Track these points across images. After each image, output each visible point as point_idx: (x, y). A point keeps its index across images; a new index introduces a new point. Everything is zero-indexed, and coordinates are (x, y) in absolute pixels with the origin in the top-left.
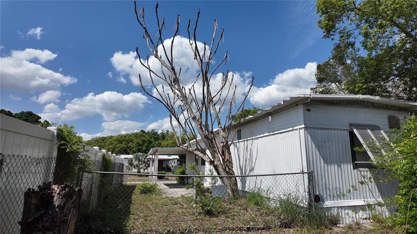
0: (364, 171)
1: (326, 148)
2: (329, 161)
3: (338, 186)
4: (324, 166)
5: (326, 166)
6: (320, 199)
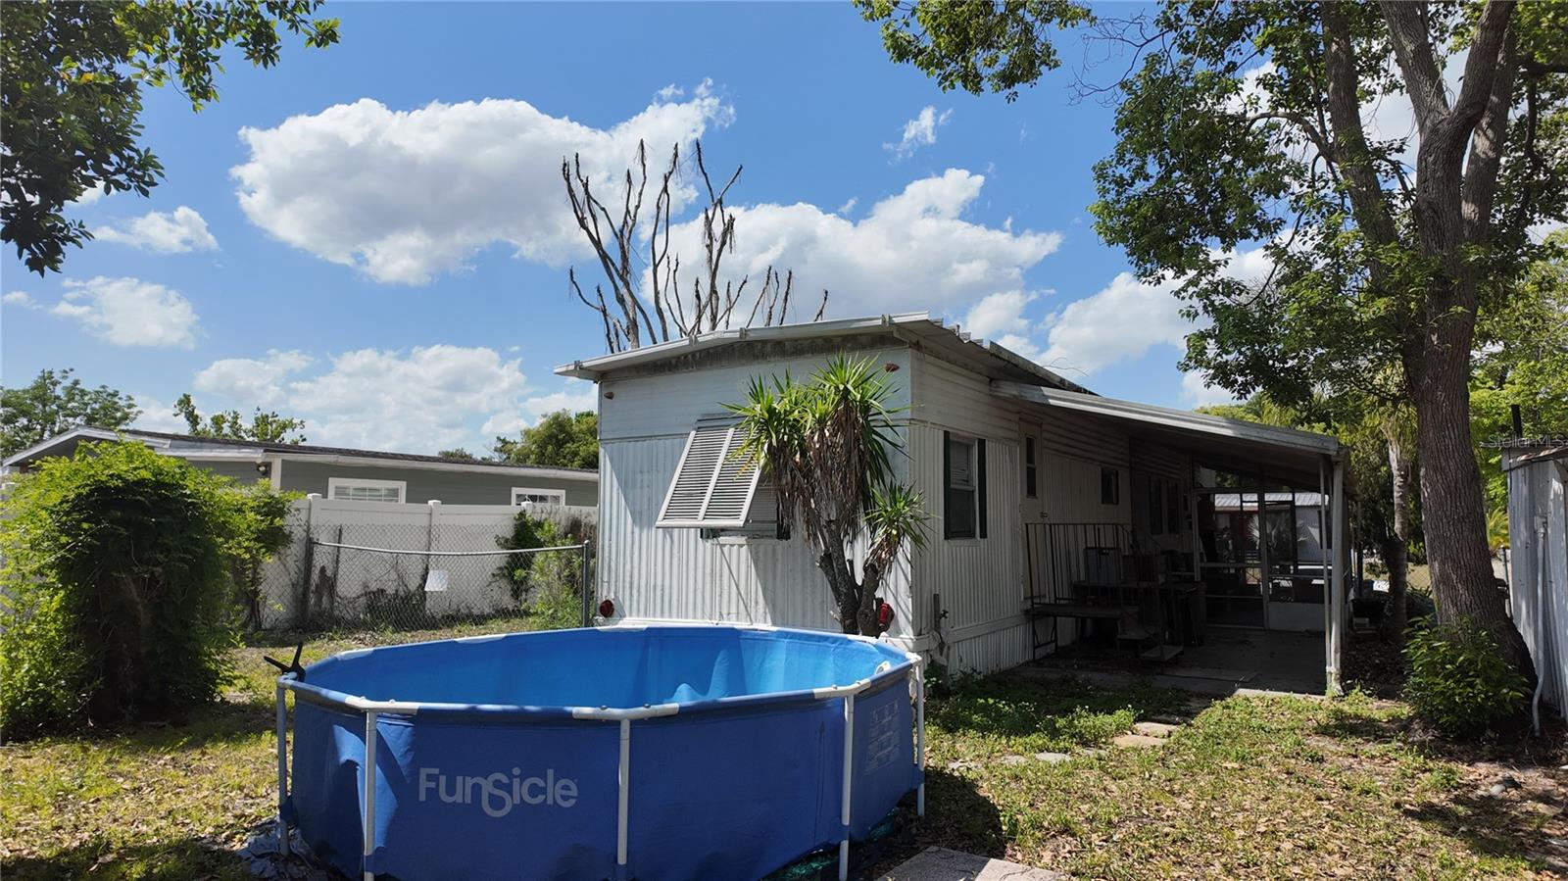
0: (732, 545)
1: (642, 488)
2: (645, 518)
3: (659, 583)
4: (633, 533)
5: (637, 530)
6: (613, 610)
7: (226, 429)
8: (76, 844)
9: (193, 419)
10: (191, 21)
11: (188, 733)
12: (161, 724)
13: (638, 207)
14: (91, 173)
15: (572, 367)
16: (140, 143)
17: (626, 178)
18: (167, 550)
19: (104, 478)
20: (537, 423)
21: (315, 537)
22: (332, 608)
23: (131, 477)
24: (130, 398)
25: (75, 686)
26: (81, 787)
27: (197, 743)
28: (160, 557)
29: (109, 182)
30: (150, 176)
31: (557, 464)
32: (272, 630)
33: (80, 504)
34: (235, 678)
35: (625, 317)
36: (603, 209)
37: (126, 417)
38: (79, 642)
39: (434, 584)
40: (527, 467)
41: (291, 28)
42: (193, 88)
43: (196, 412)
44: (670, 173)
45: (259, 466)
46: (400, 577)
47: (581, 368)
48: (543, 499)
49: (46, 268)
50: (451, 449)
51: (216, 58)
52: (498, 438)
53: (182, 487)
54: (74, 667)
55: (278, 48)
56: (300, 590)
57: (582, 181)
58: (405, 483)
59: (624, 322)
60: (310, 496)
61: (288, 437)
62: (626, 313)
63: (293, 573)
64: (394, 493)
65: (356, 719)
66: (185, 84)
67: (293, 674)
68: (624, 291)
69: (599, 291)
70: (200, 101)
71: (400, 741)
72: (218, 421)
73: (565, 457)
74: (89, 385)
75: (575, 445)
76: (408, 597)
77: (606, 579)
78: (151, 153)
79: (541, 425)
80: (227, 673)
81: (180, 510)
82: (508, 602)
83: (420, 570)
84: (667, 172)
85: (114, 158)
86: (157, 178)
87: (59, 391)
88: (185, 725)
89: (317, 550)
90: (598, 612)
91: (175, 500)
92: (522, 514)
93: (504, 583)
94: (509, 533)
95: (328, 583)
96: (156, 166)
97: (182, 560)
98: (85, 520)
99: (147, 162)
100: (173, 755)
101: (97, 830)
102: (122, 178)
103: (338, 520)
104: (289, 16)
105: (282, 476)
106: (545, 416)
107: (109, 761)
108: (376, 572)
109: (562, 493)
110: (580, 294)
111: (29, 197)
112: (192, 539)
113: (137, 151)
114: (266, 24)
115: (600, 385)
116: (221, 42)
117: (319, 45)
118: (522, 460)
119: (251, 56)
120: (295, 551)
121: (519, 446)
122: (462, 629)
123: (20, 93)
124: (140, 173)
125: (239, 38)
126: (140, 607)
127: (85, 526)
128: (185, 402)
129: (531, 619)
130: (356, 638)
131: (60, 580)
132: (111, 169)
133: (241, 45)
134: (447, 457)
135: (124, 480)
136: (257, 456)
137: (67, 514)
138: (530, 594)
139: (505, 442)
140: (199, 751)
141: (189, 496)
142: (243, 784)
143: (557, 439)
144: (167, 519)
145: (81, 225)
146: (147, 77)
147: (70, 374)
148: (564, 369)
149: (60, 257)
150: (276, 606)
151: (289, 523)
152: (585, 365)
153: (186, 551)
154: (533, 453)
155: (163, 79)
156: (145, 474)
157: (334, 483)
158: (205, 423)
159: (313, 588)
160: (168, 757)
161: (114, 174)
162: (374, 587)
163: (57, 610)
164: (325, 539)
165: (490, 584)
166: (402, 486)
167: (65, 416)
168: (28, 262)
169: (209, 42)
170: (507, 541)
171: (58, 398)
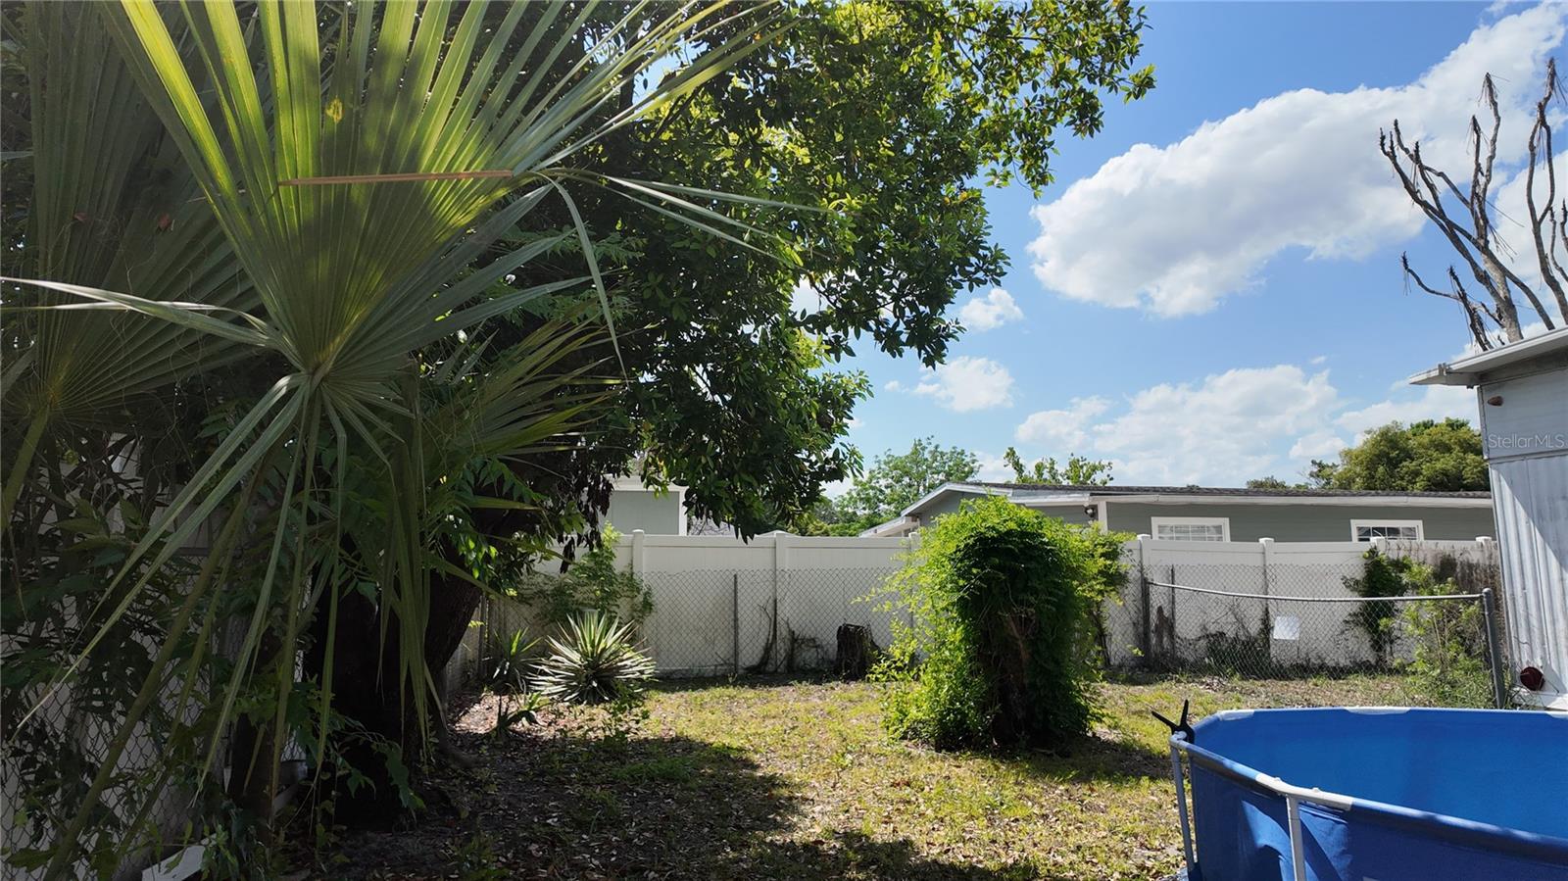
6: (1544, 681)
7: (1046, 475)
8: (1010, 861)
9: (1019, 467)
10: (1029, 118)
11: (1074, 766)
12: (1049, 752)
13: (1492, 158)
14: (959, 277)
15: (1436, 373)
16: (990, 242)
17: (1472, 126)
18: (1035, 592)
19: (983, 530)
20: (1359, 441)
21: (1149, 577)
22: (1173, 647)
23: (1003, 529)
24: (973, 455)
25: (982, 708)
26: (1002, 804)
27: (1084, 778)
28: (1032, 599)
29: (971, 281)
30: (1001, 268)
31: (1391, 488)
32: (1120, 667)
33: (969, 552)
34: (1103, 716)
35: (1491, 298)
36: (1441, 174)
37: (972, 471)
38: (979, 670)
39: (1282, 631)
40: (1354, 495)
41: (1110, 90)
42: (1033, 178)
43: (1021, 462)
44: (1547, 99)
45: (1087, 509)
46: (1239, 621)
47: (1449, 372)
48: (1394, 532)
49: (937, 363)
50: (1260, 478)
51: (1052, 143)
52: (1314, 462)
53: (1041, 536)
54: (978, 692)
55: (1100, 116)
56: (1141, 629)
57: (1407, 151)
58: (1227, 519)
59: (1492, 304)
60: (1139, 537)
61: (1098, 478)
62: (1495, 293)
63: (1132, 612)
64: (1219, 529)
65: (1274, 803)
66: (1027, 176)
67: (1182, 734)
68: (1485, 265)
69: (1452, 273)
70: (1040, 187)
71: (1331, 839)
72: (1039, 468)
73: (1402, 479)
74: (946, 448)
75: (1414, 463)
76: (1250, 643)
77: (1524, 638)
78: (999, 247)
79: (1365, 443)
80: (1096, 711)
81: (1041, 556)
82: (1367, 654)
83: (1259, 613)
84: (1541, 100)
85: (973, 260)
86: (1005, 268)
87: (927, 455)
88: (1068, 757)
89: (1152, 589)
90: (1519, 683)
91: (1035, 547)
92: (1373, 552)
93: (1359, 631)
94: (1359, 574)
95: (1167, 624)
96: (1003, 257)
97: (1048, 602)
98: (974, 566)
99: (998, 256)
100: (1066, 786)
101: (1023, 851)
102: (980, 275)
103: (1169, 560)
104: (1108, 80)
105: (1108, 517)
106: (1369, 432)
107: (1017, 783)
108: (1214, 615)
109: (1418, 524)
110: (1420, 283)
111: (922, 308)
112: (1055, 583)
113: (988, 249)
114: (1091, 96)
115: (1480, 390)
116: (1052, 128)
117: (1137, 97)
118: (1346, 485)
119: (1079, 130)
120: (1132, 589)
121: (1340, 469)
122: (1319, 682)
123: (919, 225)
124: (993, 267)
125: (1067, 118)
126: (1020, 642)
127: (974, 571)
128: (1011, 453)
129: (1409, 679)
130: (1203, 683)
131: (960, 614)
132: (972, 269)
133: (1069, 124)
134: (1259, 488)
135: (998, 532)
136: (1083, 499)
137: (961, 561)
138: (1396, 647)
139: (1321, 466)
140: (1087, 787)
141: (1047, 544)
142: (1136, 831)
143: (1388, 458)
144: (1033, 565)
145: (957, 323)
146: (997, 182)
147: (932, 440)
148: (1424, 377)
149: (945, 351)
150: (1122, 644)
151: (1124, 564)
152: (1454, 367)
153: (1051, 594)
154: (1359, 475)
155: (1009, 179)
156: (1012, 525)
157: (1156, 522)
158: (1030, 470)
159: (1153, 628)
160: (1061, 787)
161: (975, 273)
162: (1213, 629)
163: (961, 641)
164: (1158, 579)
165: (1343, 632)
166: (1225, 522)
167: (933, 473)
168: (925, 360)
169: (1043, 132)
170: (1357, 582)
171: (926, 460)
